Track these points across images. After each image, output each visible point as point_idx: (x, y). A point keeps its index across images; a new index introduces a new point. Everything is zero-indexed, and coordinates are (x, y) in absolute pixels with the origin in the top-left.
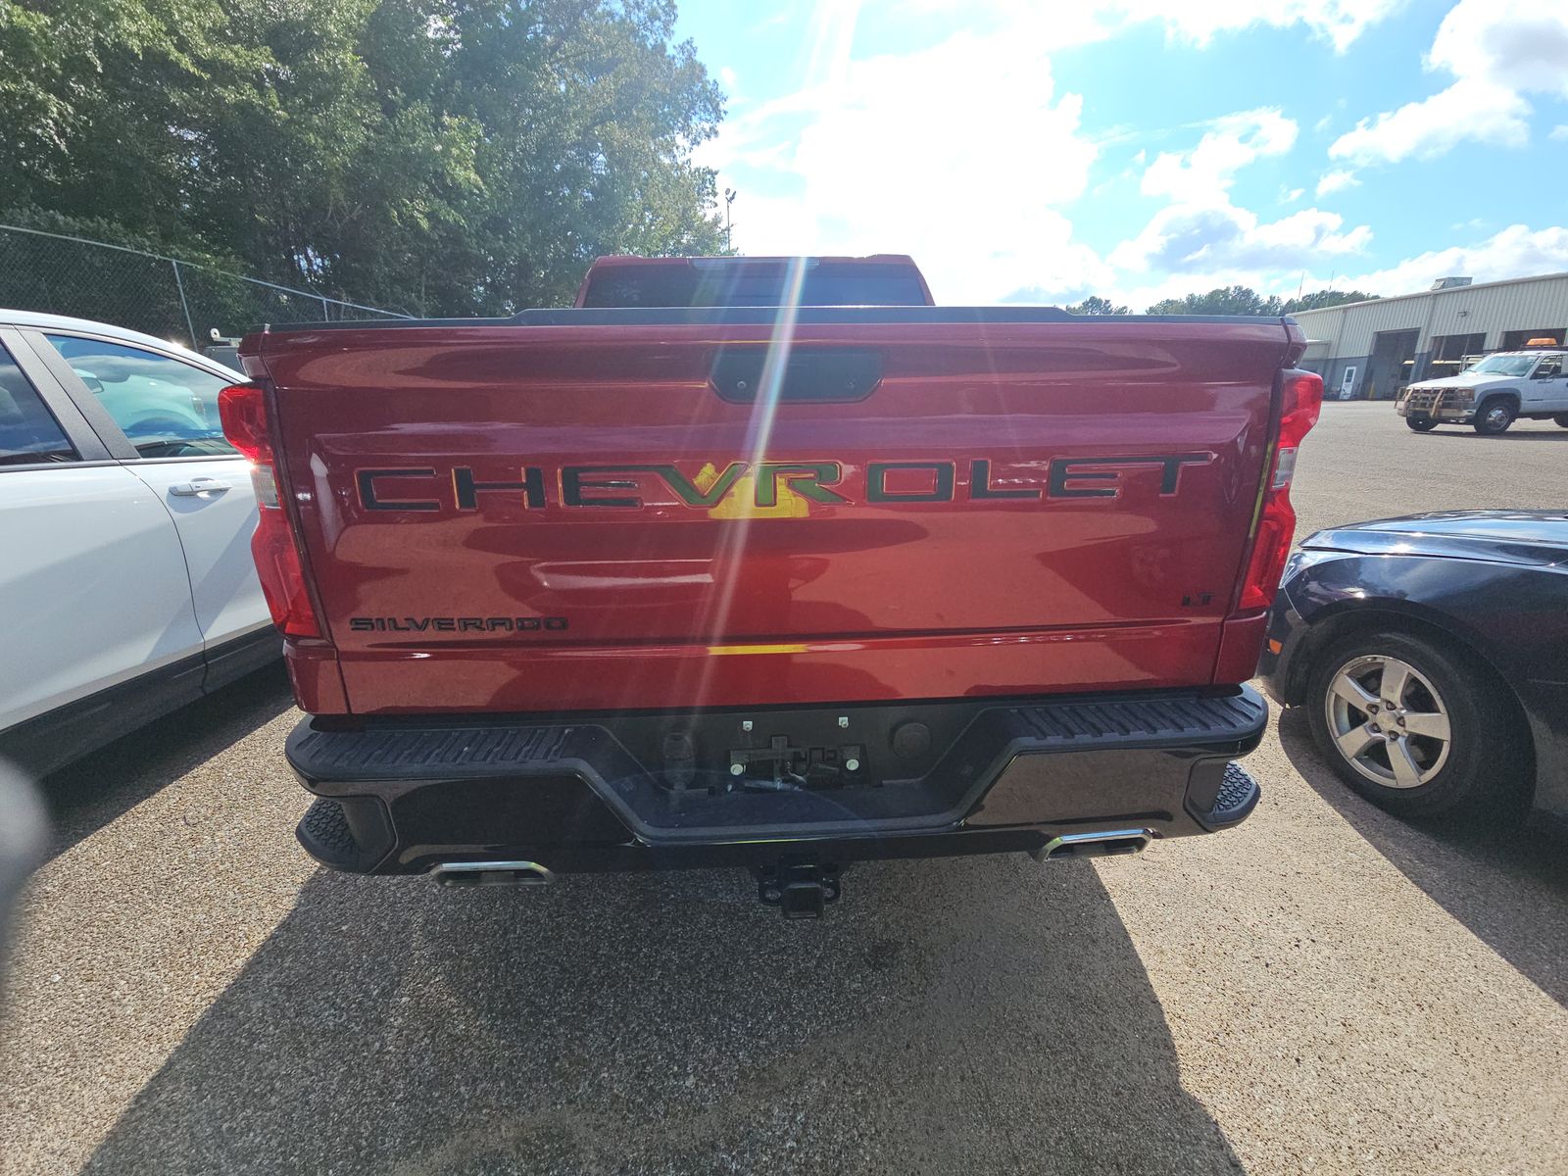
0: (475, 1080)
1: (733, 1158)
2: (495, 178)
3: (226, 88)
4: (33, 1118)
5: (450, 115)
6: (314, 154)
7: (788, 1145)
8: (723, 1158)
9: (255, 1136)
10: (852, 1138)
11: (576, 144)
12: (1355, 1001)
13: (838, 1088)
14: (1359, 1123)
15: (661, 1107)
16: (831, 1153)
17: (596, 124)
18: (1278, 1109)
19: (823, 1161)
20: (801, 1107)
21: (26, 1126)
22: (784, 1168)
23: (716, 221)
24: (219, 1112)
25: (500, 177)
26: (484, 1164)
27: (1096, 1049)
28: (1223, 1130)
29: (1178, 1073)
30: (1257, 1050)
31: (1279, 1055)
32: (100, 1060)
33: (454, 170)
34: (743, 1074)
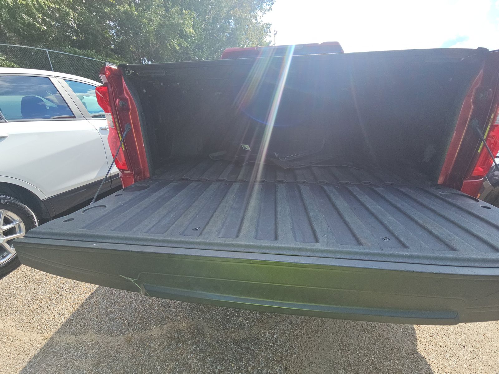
0: (177, 308)
1: (252, 345)
2: (199, 31)
3: (120, 6)
4: (56, 304)
5: (185, 10)
6: (145, 26)
7: (270, 344)
8: (249, 345)
9: (116, 314)
10: (292, 346)
11: (225, 17)
12: (489, 328)
13: (289, 330)
14: (482, 369)
15: (231, 325)
16: (284, 350)
17: (231, 10)
18: (454, 362)
19: (281, 352)
20: (276, 333)
21: (53, 306)
22: (268, 351)
23: (270, 42)
24: (108, 306)
25: (200, 30)
26: (177, 332)
27: (385, 332)
28: (432, 368)
29: (417, 346)
30: (449, 342)
31: (458, 344)
32: (78, 288)
33: (186, 29)
34: (257, 319)
